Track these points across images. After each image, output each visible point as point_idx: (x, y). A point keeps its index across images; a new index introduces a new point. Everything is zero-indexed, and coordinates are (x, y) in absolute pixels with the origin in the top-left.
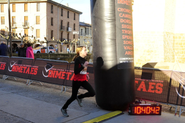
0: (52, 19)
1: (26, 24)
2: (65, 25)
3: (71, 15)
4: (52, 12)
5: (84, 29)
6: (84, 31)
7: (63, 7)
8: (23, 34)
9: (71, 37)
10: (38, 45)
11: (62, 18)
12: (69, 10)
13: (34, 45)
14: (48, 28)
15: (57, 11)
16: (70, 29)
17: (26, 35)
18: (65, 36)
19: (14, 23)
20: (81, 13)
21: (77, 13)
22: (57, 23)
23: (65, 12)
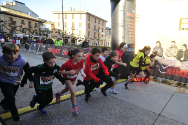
0: (89, 24)
1: (73, 27)
2: (97, 28)
3: (101, 22)
4: (89, 20)
5: (108, 31)
6: (108, 32)
7: (96, 18)
8: (71, 33)
9: (100, 36)
10: (80, 40)
11: (95, 24)
12: (100, 19)
13: (78, 40)
14: (87, 30)
15: (92, 20)
16: (100, 31)
17: (73, 34)
18: (97, 35)
19: (66, 26)
20: (107, 22)
21: (104, 21)
22: (92, 27)
23: (97, 20)
